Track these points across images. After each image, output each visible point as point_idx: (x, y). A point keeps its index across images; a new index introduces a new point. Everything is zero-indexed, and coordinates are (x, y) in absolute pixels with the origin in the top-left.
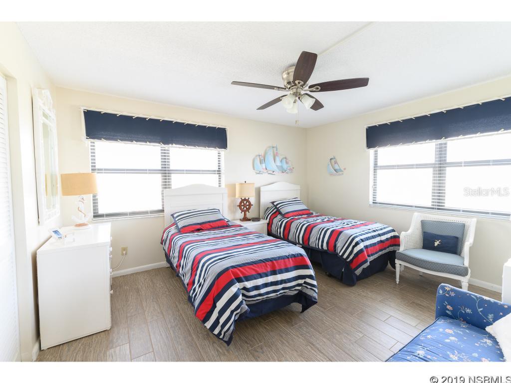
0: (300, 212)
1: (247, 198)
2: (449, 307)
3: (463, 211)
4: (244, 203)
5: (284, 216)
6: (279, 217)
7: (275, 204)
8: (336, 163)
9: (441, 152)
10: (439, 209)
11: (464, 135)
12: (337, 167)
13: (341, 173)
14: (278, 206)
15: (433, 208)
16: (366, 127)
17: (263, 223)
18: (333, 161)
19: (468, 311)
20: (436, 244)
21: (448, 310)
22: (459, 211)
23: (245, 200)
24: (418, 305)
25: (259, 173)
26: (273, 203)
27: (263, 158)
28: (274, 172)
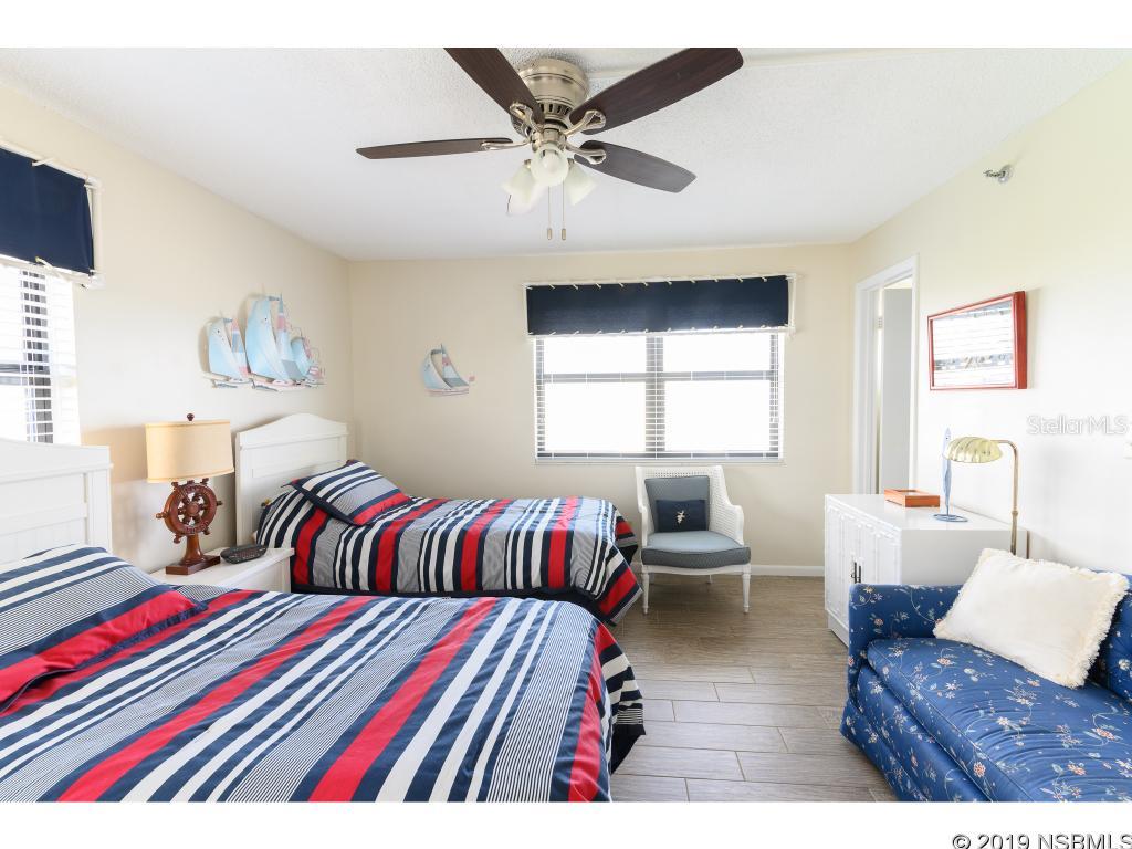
0: (388, 502)
1: (198, 481)
2: (879, 622)
3: (695, 455)
4: (185, 501)
5: (351, 521)
6: (334, 529)
7: (308, 486)
8: (447, 362)
9: (655, 354)
10: (659, 455)
11: (697, 328)
12: (450, 374)
13: (460, 388)
14: (321, 494)
15: (653, 455)
16: (526, 285)
17: (277, 558)
18: (438, 358)
19: (904, 616)
20: (680, 518)
21: (877, 627)
22: (689, 455)
23: (190, 486)
24: (712, 639)
25: (226, 382)
26: (298, 484)
27: (238, 332)
28: (271, 380)
